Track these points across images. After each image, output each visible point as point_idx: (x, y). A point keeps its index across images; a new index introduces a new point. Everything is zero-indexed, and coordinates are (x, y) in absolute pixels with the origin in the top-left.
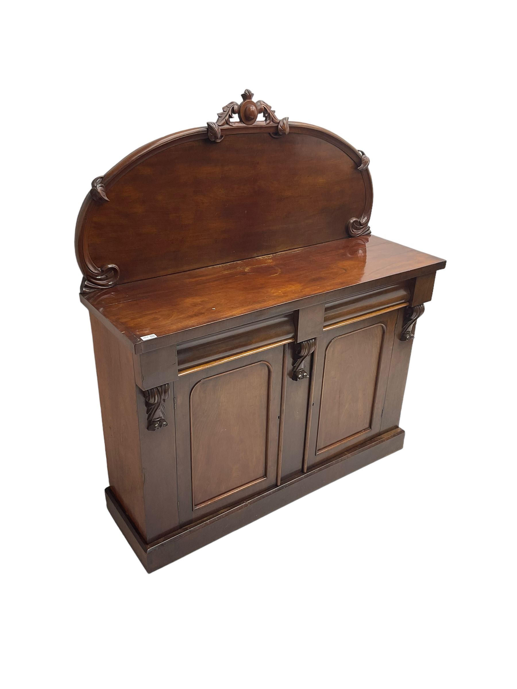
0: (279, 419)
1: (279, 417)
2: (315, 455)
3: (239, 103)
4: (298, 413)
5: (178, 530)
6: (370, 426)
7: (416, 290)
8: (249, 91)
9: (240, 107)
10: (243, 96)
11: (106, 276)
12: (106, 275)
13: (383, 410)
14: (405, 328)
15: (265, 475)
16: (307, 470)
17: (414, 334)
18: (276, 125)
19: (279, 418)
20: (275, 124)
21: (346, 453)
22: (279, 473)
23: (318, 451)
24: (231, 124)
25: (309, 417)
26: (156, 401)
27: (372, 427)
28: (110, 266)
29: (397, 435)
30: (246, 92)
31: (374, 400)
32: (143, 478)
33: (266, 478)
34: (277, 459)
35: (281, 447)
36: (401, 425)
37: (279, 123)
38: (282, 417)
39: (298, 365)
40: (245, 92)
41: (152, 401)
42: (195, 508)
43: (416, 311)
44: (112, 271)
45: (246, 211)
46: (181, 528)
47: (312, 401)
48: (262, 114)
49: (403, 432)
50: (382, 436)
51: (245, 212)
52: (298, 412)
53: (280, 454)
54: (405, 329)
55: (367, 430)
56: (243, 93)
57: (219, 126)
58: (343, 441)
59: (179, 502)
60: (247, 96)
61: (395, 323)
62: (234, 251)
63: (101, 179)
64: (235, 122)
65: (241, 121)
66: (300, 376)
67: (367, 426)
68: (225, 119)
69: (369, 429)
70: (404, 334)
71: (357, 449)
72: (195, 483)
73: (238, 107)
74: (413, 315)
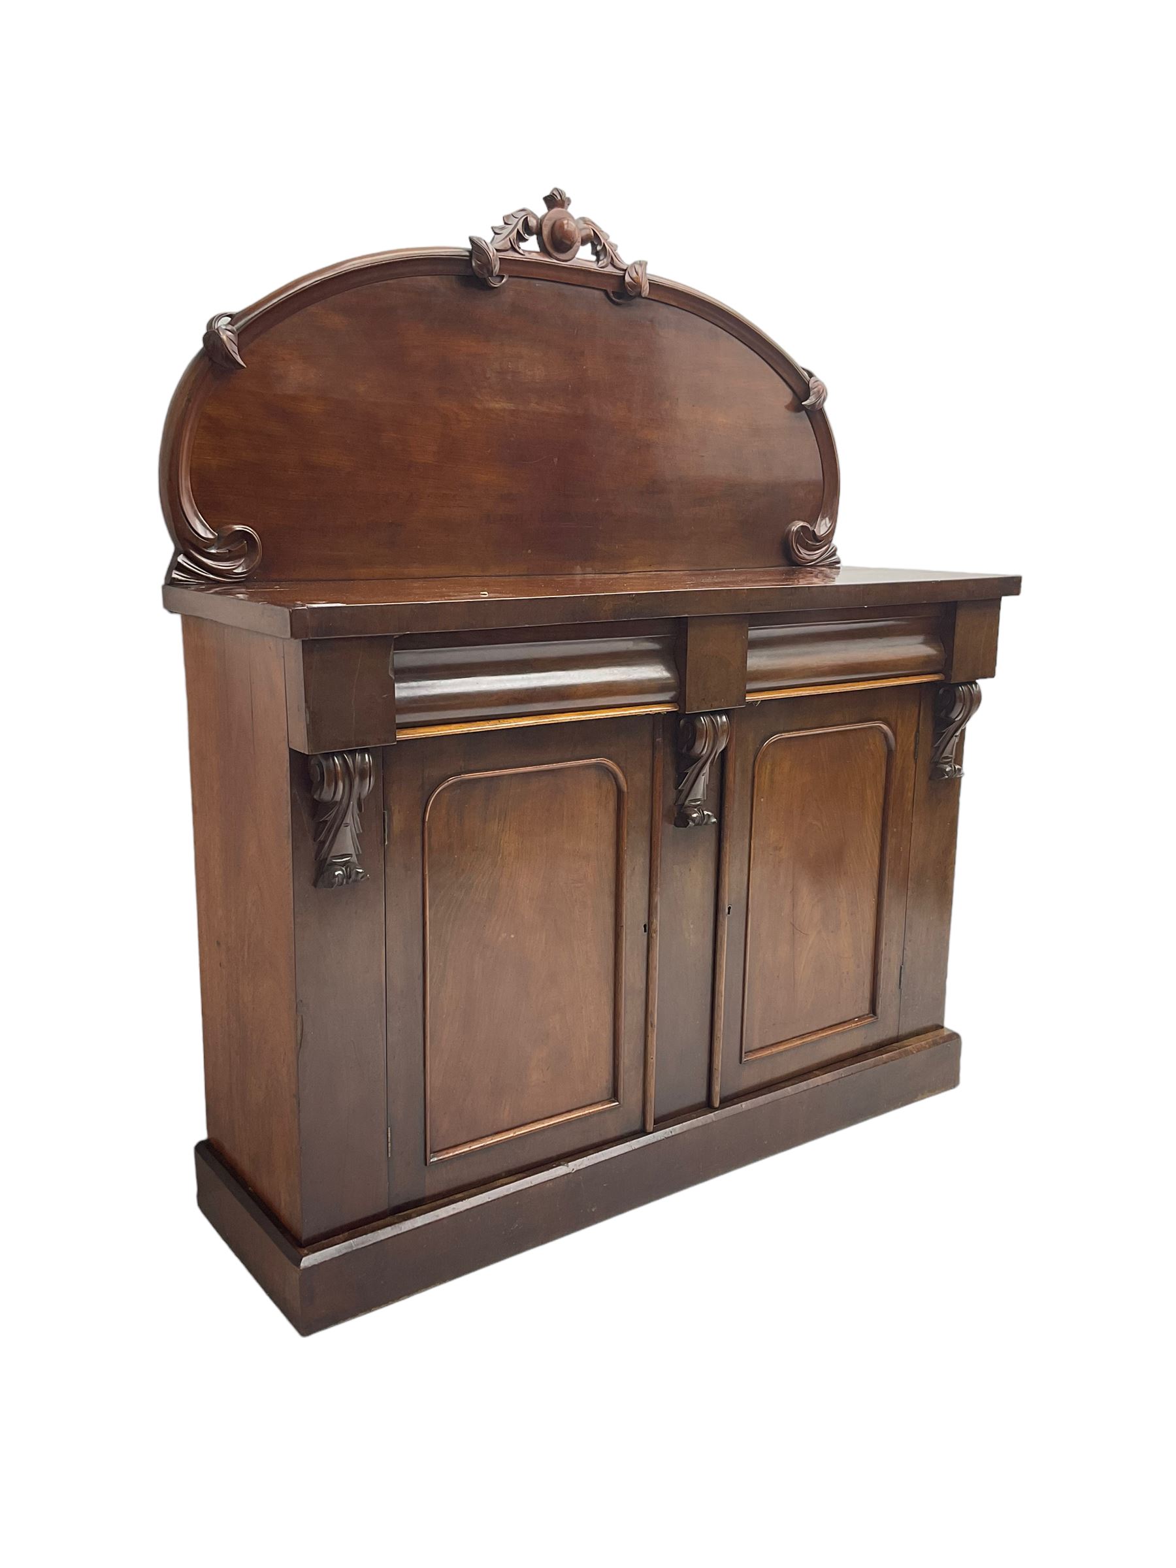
0: (646, 933)
1: (645, 926)
2: (738, 1061)
3: (539, 215)
4: (692, 926)
5: (386, 1217)
6: (873, 1010)
7: (957, 641)
8: (561, 193)
9: (540, 223)
10: (546, 199)
11: (229, 551)
12: (229, 548)
13: (901, 967)
14: (939, 747)
15: (615, 1095)
16: (720, 1103)
17: (961, 765)
18: (621, 273)
19: (645, 931)
20: (618, 271)
21: (817, 1072)
22: (648, 1095)
23: (745, 1053)
24: (521, 251)
25: (721, 942)
26: (338, 797)
27: (879, 1011)
28: (238, 528)
29: (941, 1041)
30: (555, 193)
31: (879, 931)
32: (299, 1032)
33: (617, 1103)
34: (642, 1049)
35: (652, 1014)
36: (951, 1022)
37: (625, 270)
38: (653, 927)
39: (689, 786)
40: (552, 193)
41: (326, 795)
42: (433, 1157)
43: (963, 701)
44: (242, 542)
45: (557, 459)
46: (395, 1214)
47: (726, 901)
48: (589, 246)
49: (955, 1038)
50: (906, 1042)
51: (553, 460)
52: (692, 924)
53: (650, 1035)
54: (938, 750)
55: (866, 1019)
56: (548, 193)
57: (497, 250)
58: (808, 1036)
59: (389, 1128)
60: (554, 200)
61: (915, 729)
62: (530, 551)
63: (230, 319)
64: (530, 252)
65: (544, 250)
66: (695, 815)
67: (865, 1007)
68: (508, 238)
69: (871, 1017)
70: (937, 763)
71: (845, 1065)
72: (435, 1079)
73: (537, 222)
74: (955, 708)
